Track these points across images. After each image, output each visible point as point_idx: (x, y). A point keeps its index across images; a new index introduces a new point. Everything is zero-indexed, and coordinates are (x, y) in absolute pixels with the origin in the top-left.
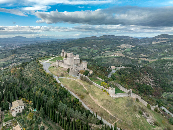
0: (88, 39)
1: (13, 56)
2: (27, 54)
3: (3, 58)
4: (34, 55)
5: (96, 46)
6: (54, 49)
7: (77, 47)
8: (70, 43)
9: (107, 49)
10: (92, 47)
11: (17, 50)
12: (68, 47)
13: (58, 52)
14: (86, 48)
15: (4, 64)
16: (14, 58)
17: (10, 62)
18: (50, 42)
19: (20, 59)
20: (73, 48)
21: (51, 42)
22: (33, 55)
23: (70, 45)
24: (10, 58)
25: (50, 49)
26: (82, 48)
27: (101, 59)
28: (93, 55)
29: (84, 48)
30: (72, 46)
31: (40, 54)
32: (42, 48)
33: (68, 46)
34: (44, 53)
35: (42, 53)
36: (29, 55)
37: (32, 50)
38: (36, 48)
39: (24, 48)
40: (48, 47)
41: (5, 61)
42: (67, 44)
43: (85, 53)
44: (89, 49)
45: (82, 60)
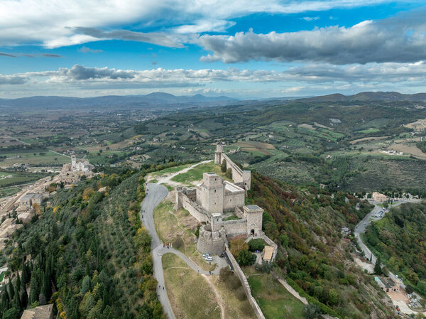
0: (319, 103)
1: (137, 138)
2: (167, 135)
3: (116, 142)
4: (180, 137)
5: (339, 121)
6: (228, 126)
7: (287, 124)
8: (270, 113)
9: (371, 130)
10: (326, 123)
11: (147, 126)
12: (265, 122)
13: (237, 134)
14: (310, 127)
15: (115, 156)
16: (139, 143)
17: (128, 153)
18: (224, 107)
19: (149, 146)
20: (275, 126)
21: (226, 107)
22: (178, 139)
23: (269, 117)
24: (131, 142)
25: (220, 125)
26: (300, 126)
27: (348, 159)
28: (328, 148)
29: (304, 125)
30: (272, 120)
31: (194, 138)
32: (201, 122)
33: (262, 120)
34: (204, 133)
35: (198, 135)
36: (170, 137)
37: (177, 126)
38: (187, 123)
39: (161, 122)
40: (216, 121)
41: (119, 149)
42: (261, 113)
43: (305, 141)
44: (318, 129)
45: (294, 158)
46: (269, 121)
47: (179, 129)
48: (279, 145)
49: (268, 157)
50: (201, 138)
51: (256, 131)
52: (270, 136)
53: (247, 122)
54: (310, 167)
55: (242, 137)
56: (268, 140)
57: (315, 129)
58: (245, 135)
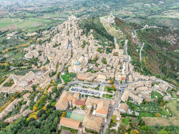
1: (84, 8)
2: (94, 7)
3: (77, 10)
4: (99, 8)
5: (163, 2)
7: (140, 3)
11: (87, 3)
12: (131, 3)
13: (120, 7)
14: (149, 5)
15: (78, 15)
16: (85, 10)
17: (82, 14)
19: (88, 12)
20: (135, 4)
22: (98, 9)
24: (82, 10)
25: (114, 4)
26: (145, 5)
29: (147, 4)
31: (104, 9)
32: (107, 2)
34: (108, 7)
35: (106, 8)
36: (96, 8)
38: (102, 2)
39: (92, 2)
40: (113, 2)
41: (78, 13)
43: (145, 11)
44: (152, 6)
45: (137, 17)
46: (134, 2)
47: (99, 5)
48: (134, 12)
49: (129, 16)
50: (107, 9)
51: (127, 7)
52: (132, 9)
53: (125, 2)
54: (141, 20)
55: (122, 9)
56: (131, 10)
57: (151, 6)
58: (123, 8)
